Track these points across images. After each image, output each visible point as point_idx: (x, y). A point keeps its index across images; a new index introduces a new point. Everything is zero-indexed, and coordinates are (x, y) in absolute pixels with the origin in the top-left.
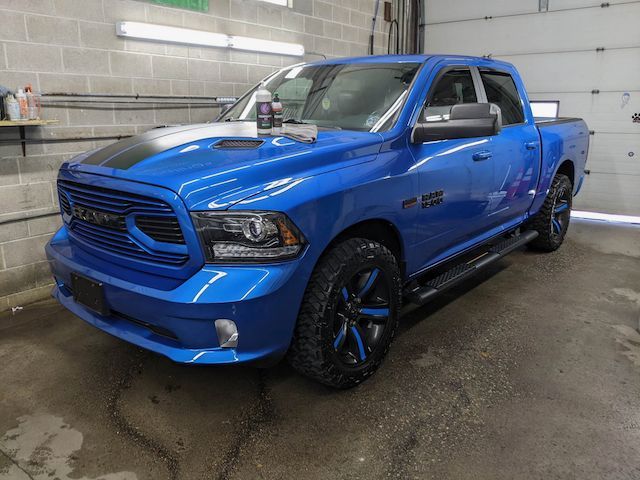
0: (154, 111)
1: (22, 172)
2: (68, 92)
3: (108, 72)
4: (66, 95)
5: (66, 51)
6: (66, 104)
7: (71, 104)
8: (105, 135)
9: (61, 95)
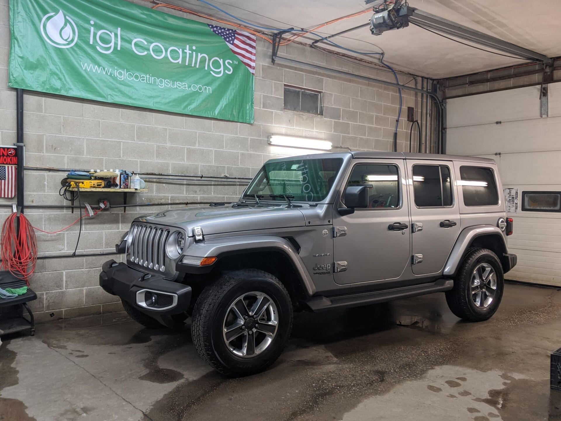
0: (213, 187)
1: (122, 223)
2: (156, 172)
3: (184, 161)
4: (155, 174)
5: (158, 147)
6: (155, 180)
7: (158, 180)
8: (177, 202)
9: (152, 174)
